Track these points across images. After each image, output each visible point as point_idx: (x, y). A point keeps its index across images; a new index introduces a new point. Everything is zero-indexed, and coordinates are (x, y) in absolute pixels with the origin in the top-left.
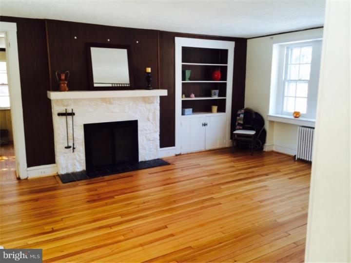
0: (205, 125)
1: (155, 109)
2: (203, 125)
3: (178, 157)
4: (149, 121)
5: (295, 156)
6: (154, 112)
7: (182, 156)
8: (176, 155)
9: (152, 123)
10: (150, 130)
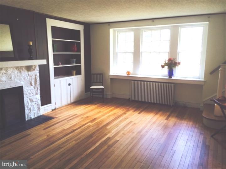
0: (70, 85)
1: (36, 75)
2: (68, 85)
3: (54, 111)
4: (32, 85)
5: (130, 99)
6: (36, 78)
7: (57, 110)
8: (53, 110)
9: (34, 87)
10: (32, 93)
